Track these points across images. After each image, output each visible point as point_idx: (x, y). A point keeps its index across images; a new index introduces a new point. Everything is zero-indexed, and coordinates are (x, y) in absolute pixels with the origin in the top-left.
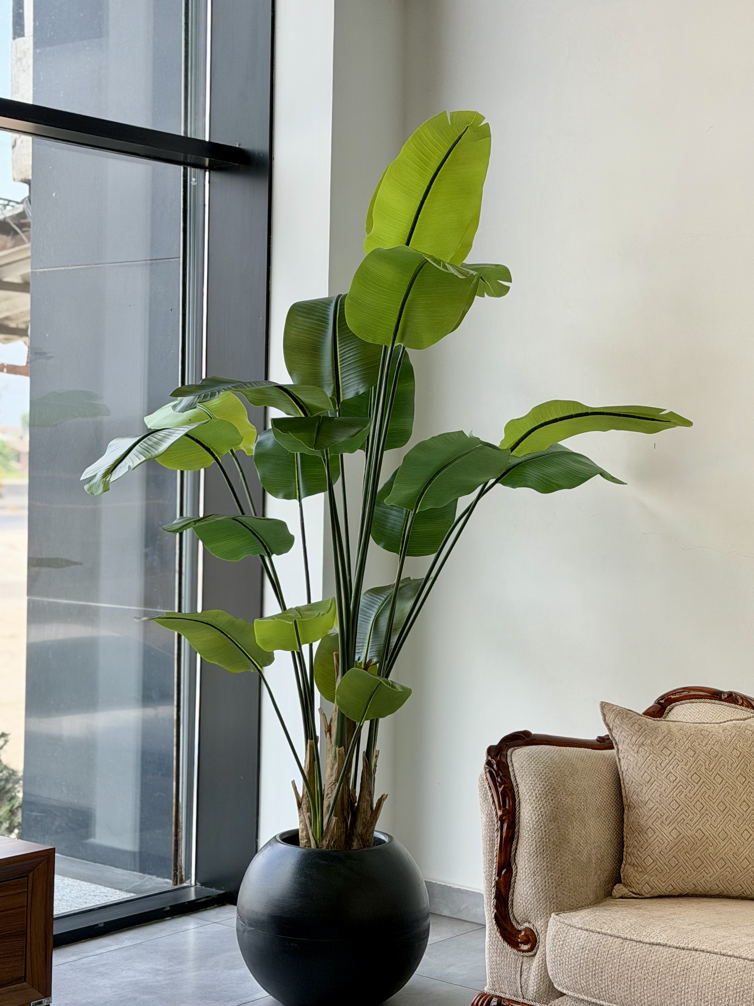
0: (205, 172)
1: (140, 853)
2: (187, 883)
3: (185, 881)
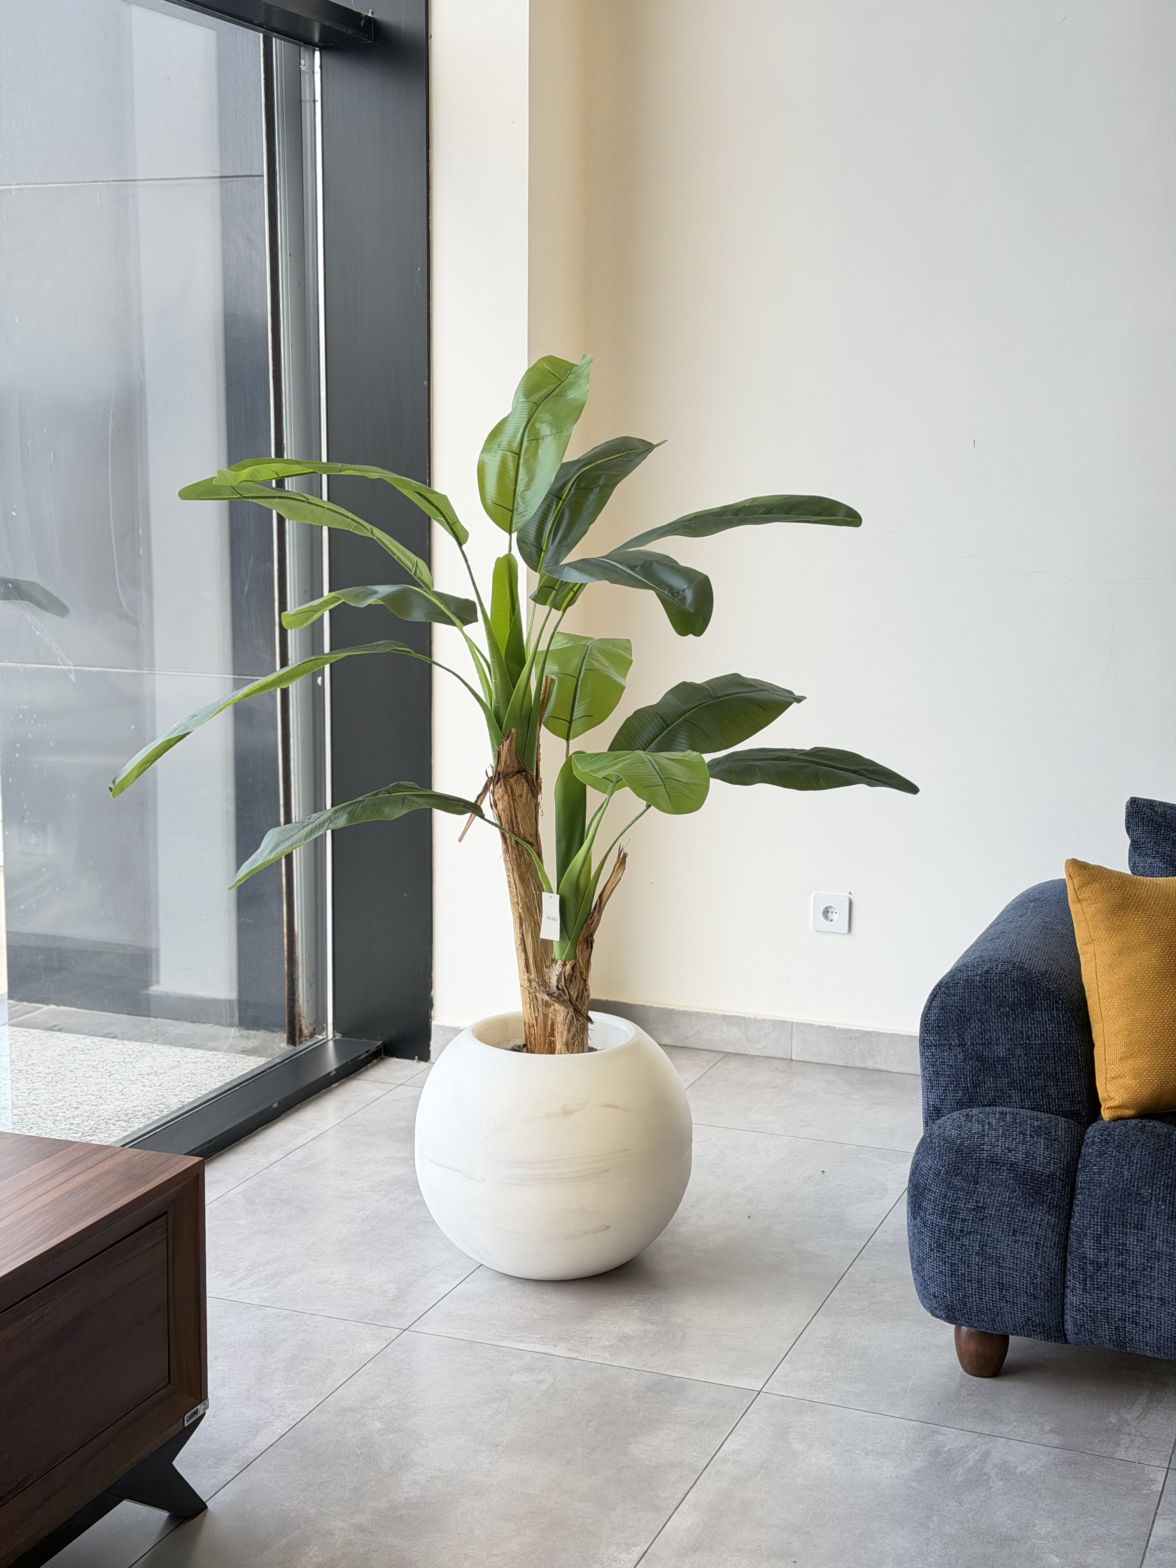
0: (314, 51)
1: (240, 1001)
2: (321, 1037)
3: (312, 1035)
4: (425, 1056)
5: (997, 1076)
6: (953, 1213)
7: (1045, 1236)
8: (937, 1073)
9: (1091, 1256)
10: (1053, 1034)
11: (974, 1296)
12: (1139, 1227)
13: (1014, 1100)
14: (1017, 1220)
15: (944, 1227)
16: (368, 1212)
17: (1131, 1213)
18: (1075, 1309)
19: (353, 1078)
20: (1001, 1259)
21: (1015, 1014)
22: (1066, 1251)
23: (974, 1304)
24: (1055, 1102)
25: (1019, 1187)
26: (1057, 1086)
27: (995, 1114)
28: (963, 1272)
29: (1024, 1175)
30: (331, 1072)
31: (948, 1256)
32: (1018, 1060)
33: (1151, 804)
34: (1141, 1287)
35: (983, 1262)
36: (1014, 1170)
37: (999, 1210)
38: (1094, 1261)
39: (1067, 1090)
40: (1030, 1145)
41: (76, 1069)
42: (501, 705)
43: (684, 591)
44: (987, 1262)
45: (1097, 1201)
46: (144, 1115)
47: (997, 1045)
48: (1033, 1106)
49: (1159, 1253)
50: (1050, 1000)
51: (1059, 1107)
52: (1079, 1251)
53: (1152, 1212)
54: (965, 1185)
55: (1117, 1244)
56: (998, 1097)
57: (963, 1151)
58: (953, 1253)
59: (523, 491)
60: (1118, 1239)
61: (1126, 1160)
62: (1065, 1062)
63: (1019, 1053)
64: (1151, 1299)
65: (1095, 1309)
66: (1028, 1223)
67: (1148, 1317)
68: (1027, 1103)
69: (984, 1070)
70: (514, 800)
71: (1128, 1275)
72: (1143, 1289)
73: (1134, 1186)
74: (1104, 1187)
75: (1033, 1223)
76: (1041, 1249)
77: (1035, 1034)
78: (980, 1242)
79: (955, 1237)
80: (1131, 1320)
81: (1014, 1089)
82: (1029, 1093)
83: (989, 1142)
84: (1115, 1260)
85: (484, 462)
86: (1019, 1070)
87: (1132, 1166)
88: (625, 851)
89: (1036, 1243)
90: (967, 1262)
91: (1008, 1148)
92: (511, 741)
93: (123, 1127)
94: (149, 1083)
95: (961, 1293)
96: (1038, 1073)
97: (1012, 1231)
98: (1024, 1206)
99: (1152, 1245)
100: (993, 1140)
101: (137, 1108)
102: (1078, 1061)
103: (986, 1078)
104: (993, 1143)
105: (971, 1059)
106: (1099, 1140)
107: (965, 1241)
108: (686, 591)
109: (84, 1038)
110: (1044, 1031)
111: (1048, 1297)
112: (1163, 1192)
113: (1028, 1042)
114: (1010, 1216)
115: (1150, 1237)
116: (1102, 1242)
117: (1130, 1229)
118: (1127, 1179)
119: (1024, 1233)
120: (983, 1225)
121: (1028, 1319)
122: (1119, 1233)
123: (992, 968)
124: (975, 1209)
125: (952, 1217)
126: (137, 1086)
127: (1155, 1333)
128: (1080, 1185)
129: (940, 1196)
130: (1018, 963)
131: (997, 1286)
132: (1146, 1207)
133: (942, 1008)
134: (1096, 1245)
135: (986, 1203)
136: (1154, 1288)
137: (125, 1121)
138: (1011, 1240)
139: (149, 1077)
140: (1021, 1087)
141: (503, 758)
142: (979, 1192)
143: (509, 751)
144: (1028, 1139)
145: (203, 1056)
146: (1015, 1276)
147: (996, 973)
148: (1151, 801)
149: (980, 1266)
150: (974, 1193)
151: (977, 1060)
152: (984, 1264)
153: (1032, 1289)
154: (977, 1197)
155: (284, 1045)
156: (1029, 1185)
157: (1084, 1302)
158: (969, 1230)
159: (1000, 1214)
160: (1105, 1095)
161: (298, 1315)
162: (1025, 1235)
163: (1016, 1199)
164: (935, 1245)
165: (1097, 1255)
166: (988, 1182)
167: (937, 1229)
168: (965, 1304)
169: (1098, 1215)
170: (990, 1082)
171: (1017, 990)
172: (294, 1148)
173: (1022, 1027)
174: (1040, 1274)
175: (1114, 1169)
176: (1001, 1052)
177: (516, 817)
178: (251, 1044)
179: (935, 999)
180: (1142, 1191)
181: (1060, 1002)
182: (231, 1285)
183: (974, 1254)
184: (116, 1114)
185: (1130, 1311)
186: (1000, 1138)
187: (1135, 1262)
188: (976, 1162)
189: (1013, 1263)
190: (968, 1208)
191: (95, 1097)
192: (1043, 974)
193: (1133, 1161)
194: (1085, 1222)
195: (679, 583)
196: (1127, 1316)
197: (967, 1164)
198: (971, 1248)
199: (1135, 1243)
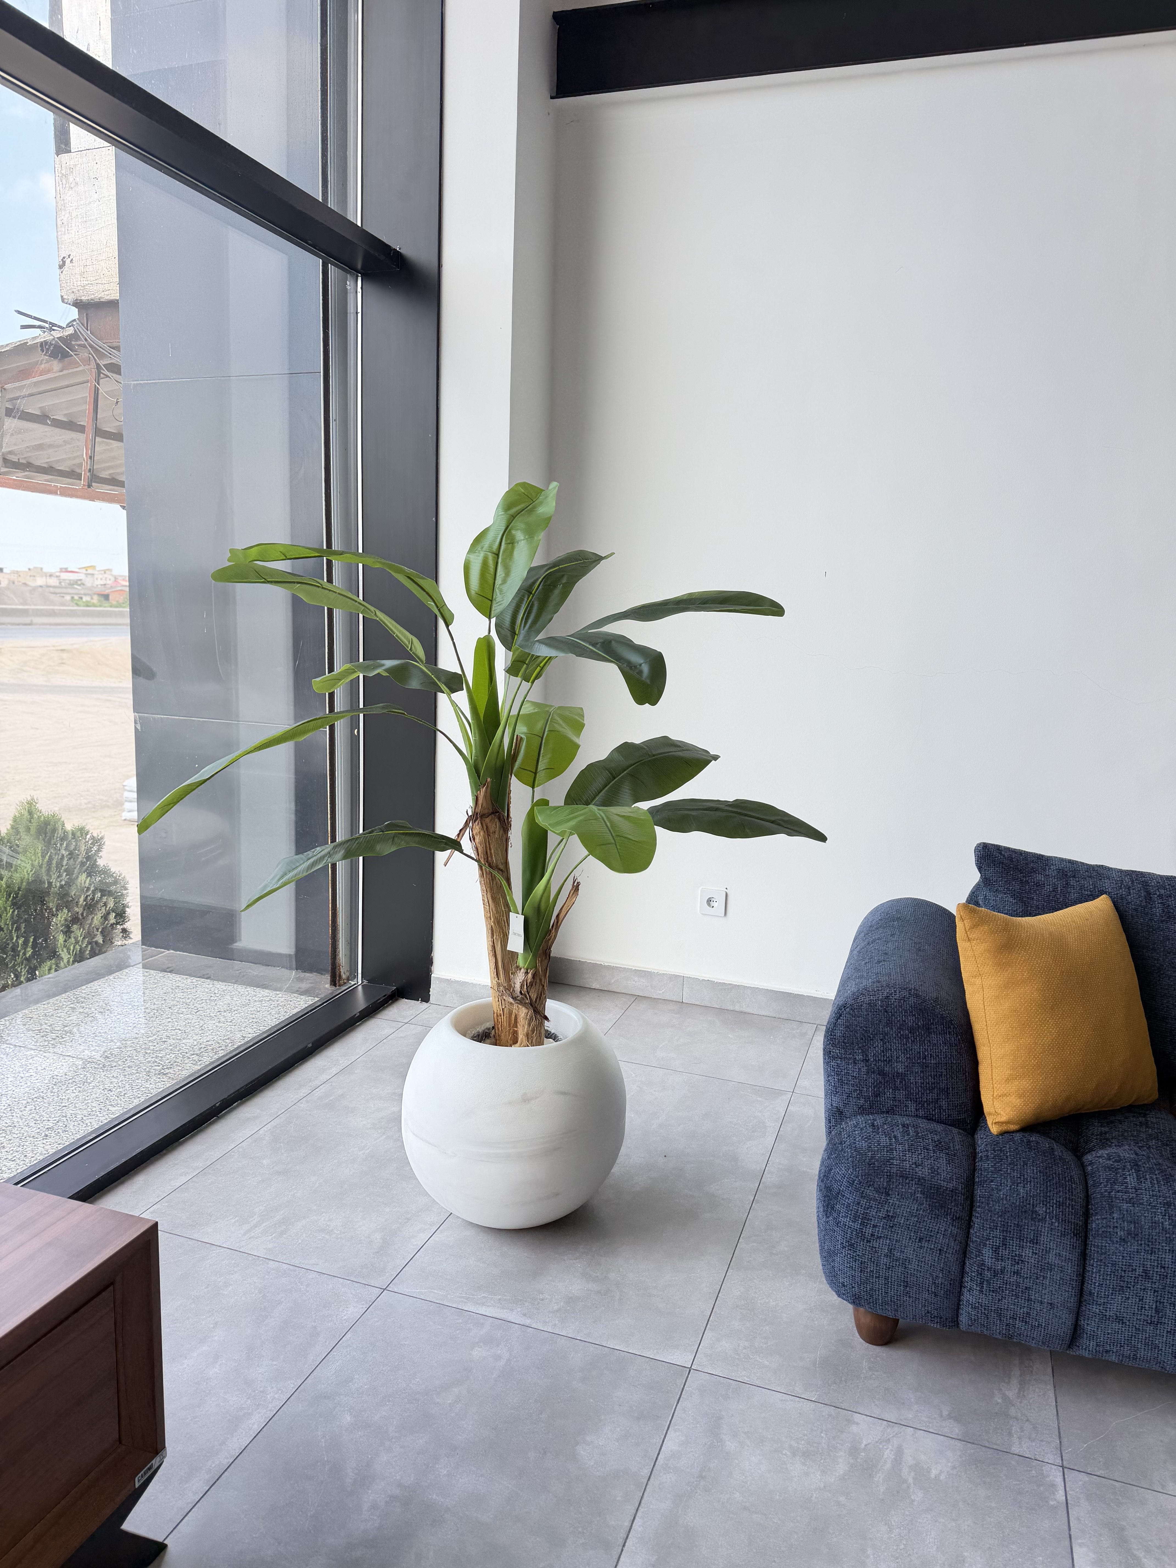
0: (357, 276)
1: (298, 953)
2: (353, 983)
3: (348, 979)
4: (426, 999)
5: (896, 1088)
6: (865, 1220)
7: (948, 1244)
8: (841, 1081)
9: (989, 1264)
10: (946, 1055)
11: (880, 1290)
12: (1035, 1241)
13: (910, 1109)
14: (923, 1229)
15: (856, 1230)
16: (368, 1151)
17: (1027, 1229)
18: (970, 1306)
19: (371, 1017)
20: (907, 1261)
21: (914, 1037)
22: (965, 1256)
23: (880, 1296)
24: (945, 1112)
25: (926, 1201)
26: (948, 1099)
27: (898, 1126)
28: (872, 1269)
29: (931, 1189)
30: (356, 1015)
31: (859, 1255)
32: (916, 1077)
33: (998, 848)
34: (1033, 1293)
35: (890, 1263)
36: (921, 1185)
37: (908, 1219)
38: (991, 1268)
39: (956, 1102)
40: (934, 1160)
41: (174, 1005)
42: (479, 758)
43: (640, 665)
44: (894, 1263)
45: (996, 1216)
46: (213, 1049)
47: (897, 1063)
48: (926, 1115)
49: (1052, 1265)
50: (943, 1025)
51: (948, 1117)
52: (978, 1259)
53: (1047, 1229)
54: (877, 1196)
55: (1014, 1255)
56: (896, 1106)
57: (874, 1164)
58: (864, 1253)
59: (501, 584)
60: (1016, 1251)
61: (1020, 1178)
62: (955, 1078)
63: (917, 1070)
64: (1041, 1303)
65: (990, 1308)
66: (933, 1232)
67: (1037, 1318)
68: (921, 1113)
69: (884, 1082)
70: (489, 835)
71: (1022, 1282)
72: (1035, 1294)
73: (1029, 1204)
74: (1003, 1203)
75: (938, 1232)
76: (944, 1255)
77: (931, 1055)
78: (889, 1246)
79: (866, 1239)
80: (1021, 1319)
81: (911, 1101)
82: (924, 1104)
83: (898, 1157)
84: (1011, 1269)
85: (469, 561)
86: (916, 1084)
87: (1027, 1184)
88: (578, 880)
89: (940, 1250)
90: (876, 1262)
91: (915, 1163)
92: (487, 788)
93: (195, 1061)
94: (223, 1020)
95: (868, 1287)
96: (932, 1087)
97: (918, 1239)
98: (930, 1218)
99: (1046, 1258)
100: (901, 1154)
101: (209, 1043)
102: (966, 1078)
103: (886, 1090)
104: (902, 1157)
105: (874, 1072)
106: (992, 1156)
107: (876, 1244)
108: (643, 665)
109: (186, 978)
110: (938, 1052)
111: (947, 1295)
112: (1056, 1210)
113: (924, 1061)
114: (918, 1226)
115: (1044, 1251)
116: (1000, 1253)
117: (1026, 1243)
118: (1023, 1197)
119: (929, 1240)
120: (892, 1231)
121: (928, 1312)
122: (1016, 1246)
123: (891, 994)
124: (885, 1217)
125: (864, 1222)
126: (214, 1022)
127: (1043, 1331)
128: (979, 1199)
129: (853, 1203)
130: (913, 990)
131: (902, 1284)
132: (1041, 1224)
133: (847, 1027)
134: (994, 1254)
135: (896, 1214)
136: (1045, 1294)
137: (197, 1055)
138: (917, 1246)
139: (225, 1014)
140: (916, 1098)
141: (480, 802)
142: (890, 1202)
143: (485, 796)
144: (932, 1155)
145: (268, 995)
146: (919, 1276)
147: (895, 999)
148: (997, 845)
149: (887, 1266)
150: (885, 1204)
151: (878, 1074)
152: (891, 1264)
153: (933, 1288)
154: (888, 1207)
155: (328, 986)
156: (936, 1199)
157: (980, 1301)
158: (879, 1235)
159: (908, 1223)
160: (992, 1110)
161: (295, 1271)
162: (930, 1242)
163: (923, 1212)
164: (847, 1244)
165: (995, 1263)
166: (898, 1195)
167: (849, 1231)
168: (871, 1296)
169: (997, 1229)
170: (889, 1093)
171: (915, 1015)
172: (320, 1084)
173: (920, 1049)
174: (941, 1276)
175: (1010, 1187)
176: (900, 1068)
177: (490, 849)
178: (304, 986)
179: (841, 1018)
180: (1037, 1209)
181: (952, 1027)
182: (245, 1234)
183: (883, 1255)
184: (193, 1048)
185: (1021, 1311)
186: (907, 1152)
187: (1029, 1271)
188: (887, 1175)
189: (918, 1265)
190: (879, 1216)
191: (180, 1032)
192: (936, 1000)
193: (1027, 1179)
194: (985, 1234)
195: (636, 659)
196: (1018, 1316)
197: (879, 1177)
198: (880, 1250)
199: (1030, 1255)
